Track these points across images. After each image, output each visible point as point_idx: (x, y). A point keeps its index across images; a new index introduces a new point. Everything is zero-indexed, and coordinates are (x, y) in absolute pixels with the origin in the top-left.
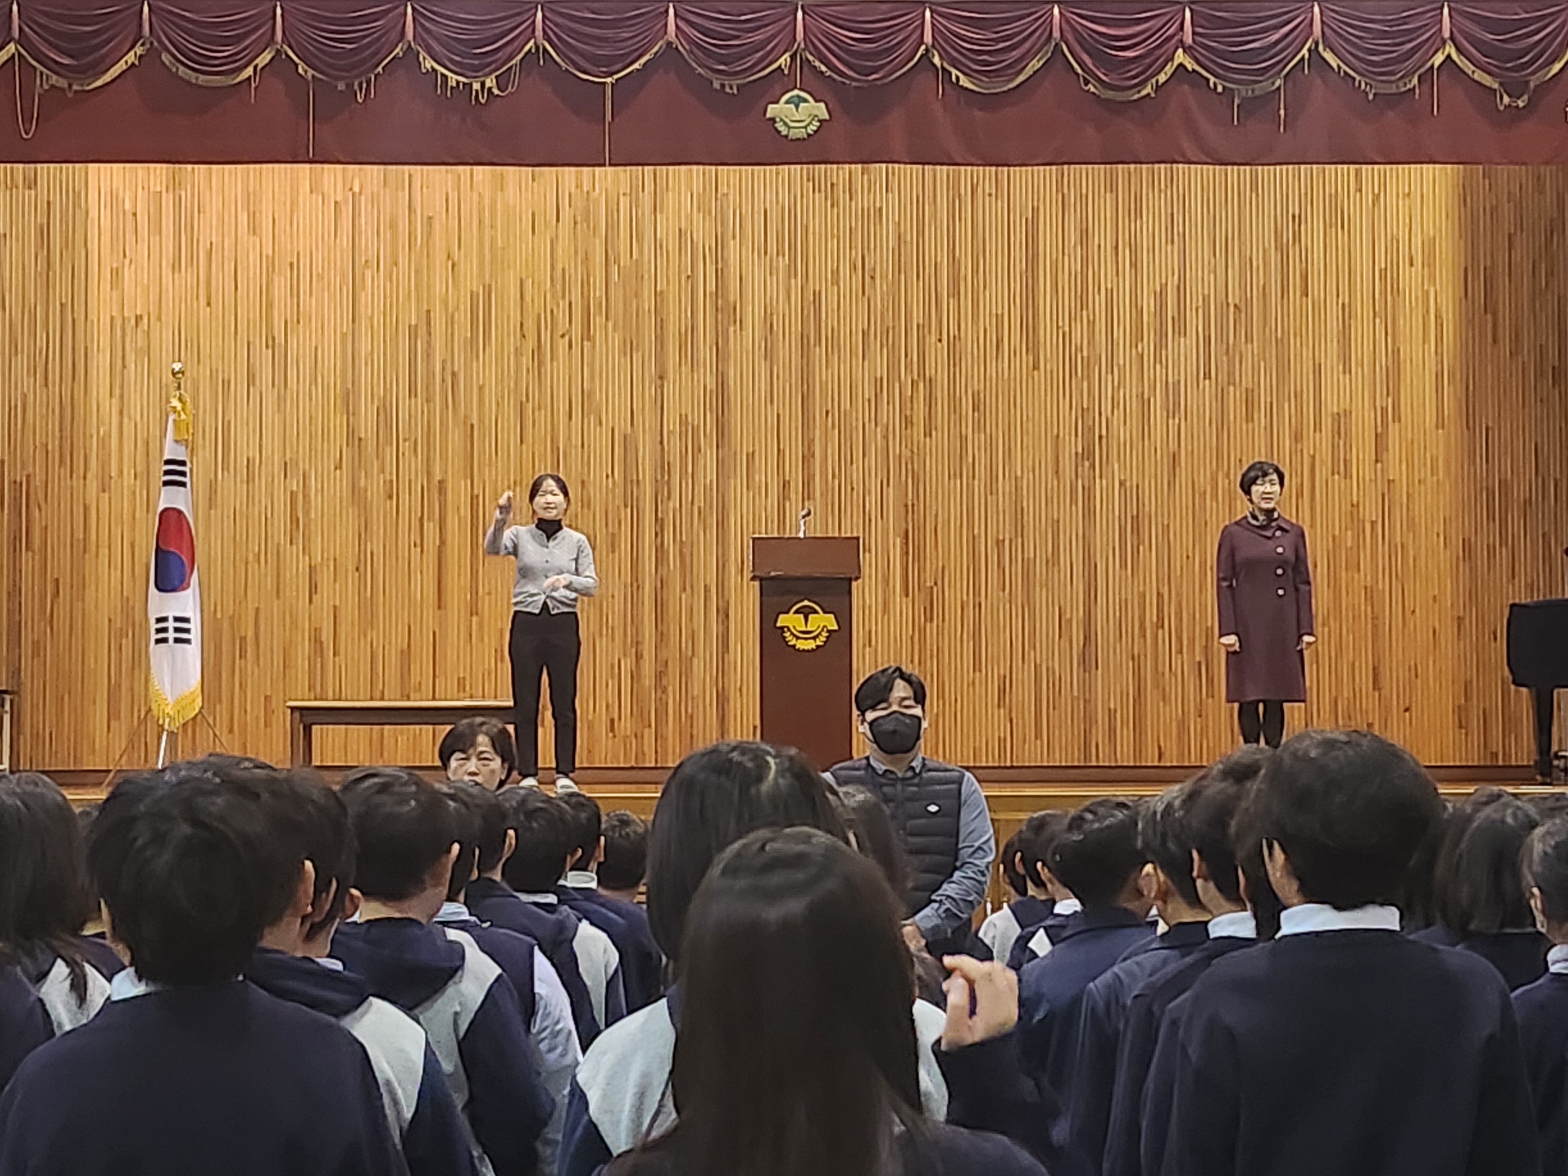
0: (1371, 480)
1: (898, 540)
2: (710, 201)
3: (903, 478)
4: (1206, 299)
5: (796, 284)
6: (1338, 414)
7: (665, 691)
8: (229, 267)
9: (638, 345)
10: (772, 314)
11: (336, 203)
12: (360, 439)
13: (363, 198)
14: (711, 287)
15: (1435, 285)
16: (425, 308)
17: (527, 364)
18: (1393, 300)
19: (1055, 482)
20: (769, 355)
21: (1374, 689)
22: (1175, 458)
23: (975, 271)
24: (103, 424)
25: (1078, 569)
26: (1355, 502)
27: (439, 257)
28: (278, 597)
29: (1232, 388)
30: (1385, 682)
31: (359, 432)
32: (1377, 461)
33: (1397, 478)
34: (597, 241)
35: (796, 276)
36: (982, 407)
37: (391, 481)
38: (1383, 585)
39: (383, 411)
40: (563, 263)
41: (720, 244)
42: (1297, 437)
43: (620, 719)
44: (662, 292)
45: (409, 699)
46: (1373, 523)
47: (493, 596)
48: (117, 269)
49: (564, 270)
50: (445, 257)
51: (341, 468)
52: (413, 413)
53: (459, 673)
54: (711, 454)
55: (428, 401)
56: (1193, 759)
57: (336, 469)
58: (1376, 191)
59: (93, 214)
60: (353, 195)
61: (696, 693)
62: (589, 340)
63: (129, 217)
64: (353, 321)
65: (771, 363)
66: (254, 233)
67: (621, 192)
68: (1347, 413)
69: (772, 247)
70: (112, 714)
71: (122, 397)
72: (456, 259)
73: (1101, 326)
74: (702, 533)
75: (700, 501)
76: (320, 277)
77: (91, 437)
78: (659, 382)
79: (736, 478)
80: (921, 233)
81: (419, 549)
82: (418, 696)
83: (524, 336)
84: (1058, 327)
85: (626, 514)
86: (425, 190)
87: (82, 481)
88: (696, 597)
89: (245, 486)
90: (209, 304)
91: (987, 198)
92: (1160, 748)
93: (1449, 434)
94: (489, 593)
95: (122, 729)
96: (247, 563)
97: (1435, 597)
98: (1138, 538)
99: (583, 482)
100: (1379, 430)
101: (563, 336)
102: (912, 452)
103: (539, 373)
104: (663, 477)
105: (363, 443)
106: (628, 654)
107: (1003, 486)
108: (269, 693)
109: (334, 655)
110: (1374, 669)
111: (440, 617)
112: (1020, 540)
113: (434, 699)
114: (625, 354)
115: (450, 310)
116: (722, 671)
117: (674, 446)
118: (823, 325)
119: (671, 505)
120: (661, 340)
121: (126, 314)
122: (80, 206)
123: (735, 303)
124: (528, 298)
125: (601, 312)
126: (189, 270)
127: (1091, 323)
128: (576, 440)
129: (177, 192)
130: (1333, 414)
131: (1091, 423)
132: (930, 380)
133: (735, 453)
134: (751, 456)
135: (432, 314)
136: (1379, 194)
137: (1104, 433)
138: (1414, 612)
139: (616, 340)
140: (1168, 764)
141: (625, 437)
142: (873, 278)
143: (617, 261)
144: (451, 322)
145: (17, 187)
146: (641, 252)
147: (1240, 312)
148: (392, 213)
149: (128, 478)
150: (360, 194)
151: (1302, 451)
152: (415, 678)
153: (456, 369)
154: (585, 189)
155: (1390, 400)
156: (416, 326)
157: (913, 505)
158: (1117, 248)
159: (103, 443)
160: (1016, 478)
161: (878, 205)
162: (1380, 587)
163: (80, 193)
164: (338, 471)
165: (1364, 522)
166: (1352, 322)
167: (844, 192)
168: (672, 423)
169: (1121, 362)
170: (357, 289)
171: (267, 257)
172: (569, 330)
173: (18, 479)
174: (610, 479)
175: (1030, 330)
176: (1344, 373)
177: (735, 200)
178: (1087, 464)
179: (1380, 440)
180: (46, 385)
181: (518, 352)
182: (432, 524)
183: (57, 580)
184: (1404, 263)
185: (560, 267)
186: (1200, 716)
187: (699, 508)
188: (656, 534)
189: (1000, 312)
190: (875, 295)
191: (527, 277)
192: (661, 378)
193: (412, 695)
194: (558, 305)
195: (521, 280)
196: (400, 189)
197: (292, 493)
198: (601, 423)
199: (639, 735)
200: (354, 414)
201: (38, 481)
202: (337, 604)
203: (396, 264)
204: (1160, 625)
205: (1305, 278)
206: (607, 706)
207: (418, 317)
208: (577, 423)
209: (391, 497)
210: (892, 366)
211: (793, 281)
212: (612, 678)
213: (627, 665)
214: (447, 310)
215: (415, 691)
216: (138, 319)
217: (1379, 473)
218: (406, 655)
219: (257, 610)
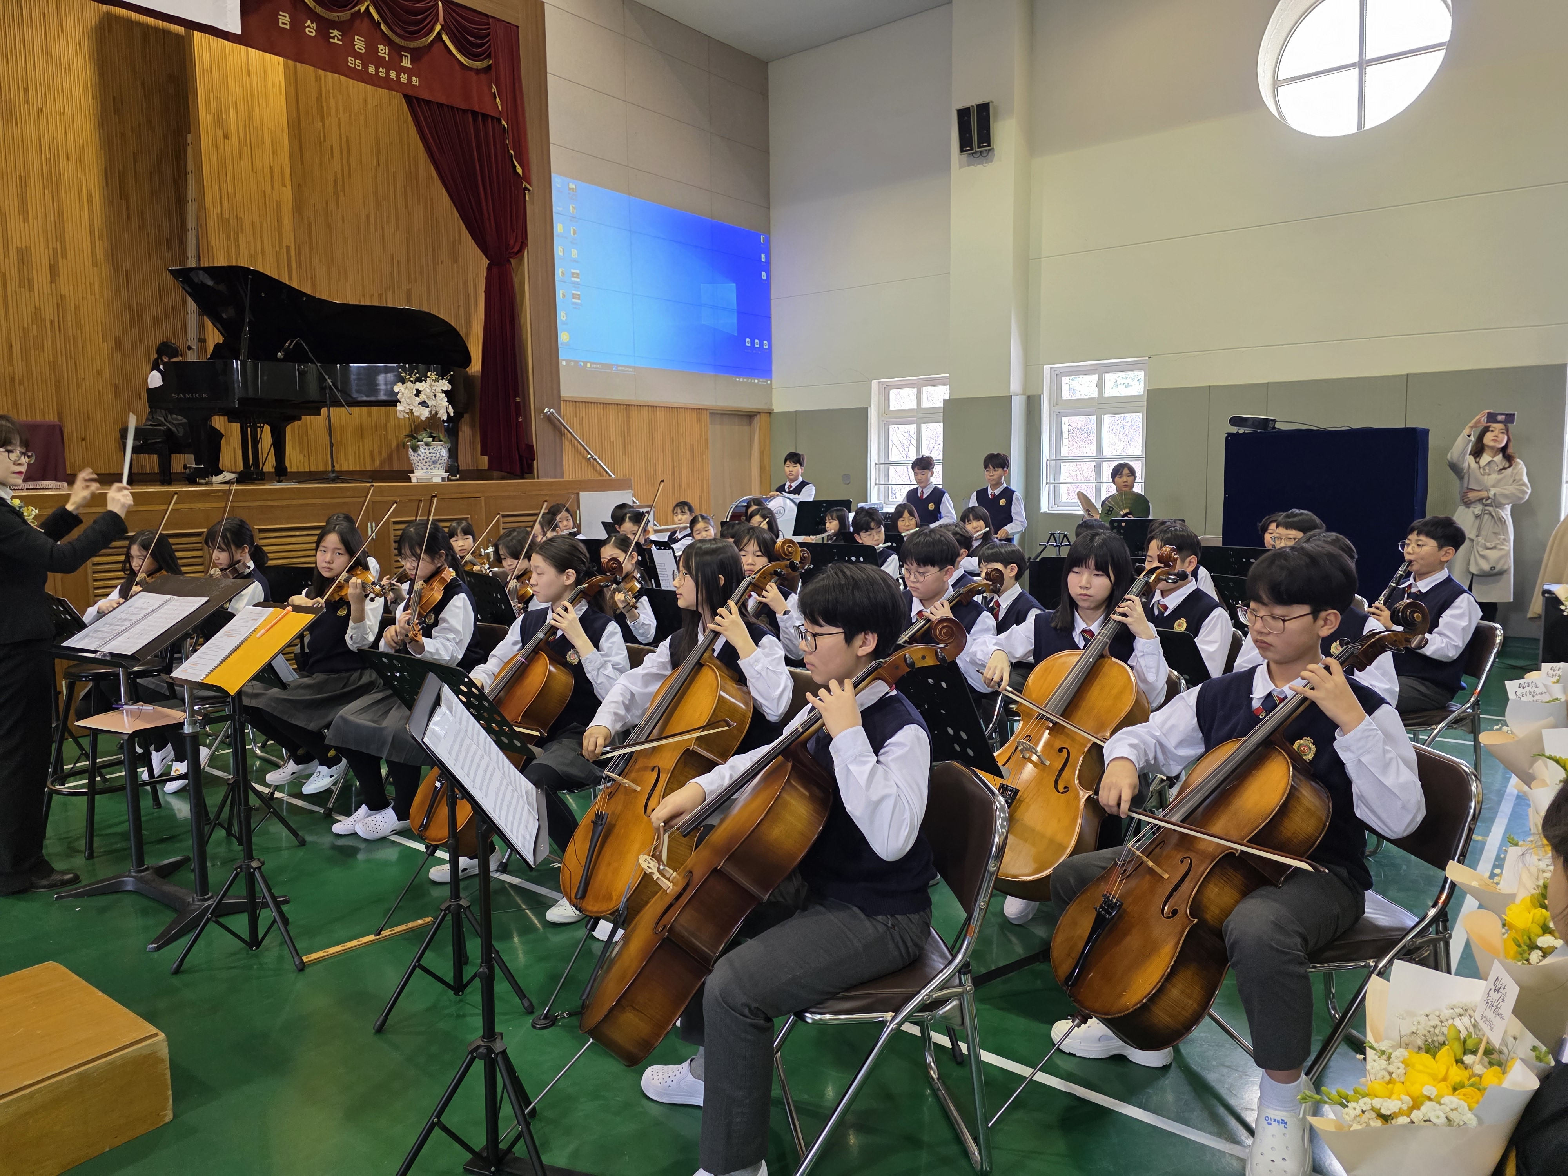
0: (48, 294)
15: (85, 175)
18: (57, 180)
26: (37, 307)
32: (51, 282)
33: (67, 295)
46: (52, 322)
68: (28, 249)
93: (101, 272)
97: (98, 371)
100: (52, 262)
138: (84, 380)
155: (59, 245)
162: (60, 362)
165: (45, 320)
179: (53, 268)
184: (63, 157)
217: (54, 290)
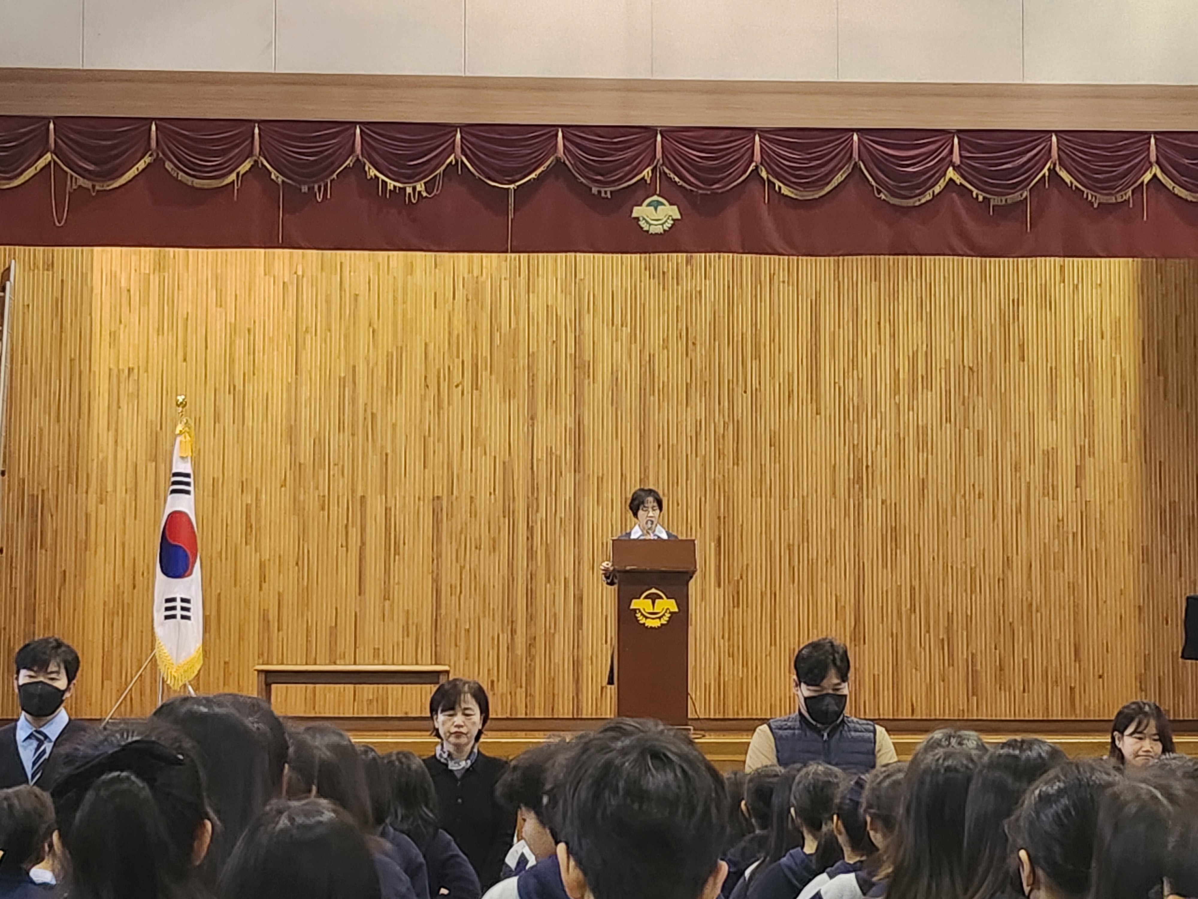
0: (1072, 502)
1: (713, 544)
2: (571, 285)
3: (717, 497)
4: (947, 362)
5: (636, 348)
6: (1048, 452)
7: (533, 658)
8: (201, 330)
9: (514, 393)
10: (617, 371)
11: (284, 283)
12: (300, 464)
13: (305, 279)
14: (571, 350)
15: (1120, 354)
16: (352, 363)
17: (430, 407)
18: (1089, 364)
19: (833, 500)
20: (615, 402)
21: (1075, 661)
22: (923, 484)
23: (772, 340)
24: (102, 451)
25: (850, 568)
26: (1061, 518)
27: (363, 324)
28: (235, 585)
29: (967, 430)
30: (1084, 655)
31: (300, 458)
32: (1077, 487)
33: (1092, 500)
34: (484, 315)
35: (635, 342)
36: (777, 444)
37: (324, 496)
38: (1082, 581)
39: (318, 442)
40: (458, 329)
41: (578, 316)
42: (1017, 468)
43: (498, 680)
44: (533, 353)
45: (335, 664)
46: (1074, 534)
47: (401, 586)
48: (115, 332)
49: (458, 335)
50: (367, 324)
51: (285, 486)
52: (341, 444)
53: (374, 644)
54: (570, 477)
55: (353, 435)
56: (938, 713)
57: (282, 486)
58: (1076, 282)
59: (97, 291)
60: (298, 277)
61: (557, 661)
62: (477, 389)
63: (125, 293)
64: (296, 374)
65: (617, 409)
66: (221, 306)
67: (503, 277)
68: (1055, 450)
69: (618, 320)
70: (106, 676)
71: (116, 430)
72: (376, 327)
73: (868, 382)
74: (562, 539)
75: (561, 512)
76: (271, 340)
77: (93, 460)
78: (530, 422)
79: (588, 496)
80: (731, 310)
81: (345, 549)
82: (343, 662)
83: (427, 386)
84: (835, 383)
85: (504, 523)
86: (352, 274)
87: (84, 495)
88: (557, 586)
89: (211, 498)
90: (185, 360)
91: (781, 284)
92: (912, 705)
93: (1132, 467)
94: (398, 583)
95: (112, 685)
96: (211, 560)
97: (1121, 590)
98: (896, 545)
99: (471, 498)
100: (1079, 464)
101: (457, 386)
102: (724, 476)
103: (439, 414)
104: (533, 494)
105: (302, 467)
106: (505, 630)
107: (794, 504)
108: (227, 660)
109: (279, 630)
110: (1075, 645)
111: (360, 601)
112: (806, 544)
113: (355, 664)
114: (505, 401)
115: (371, 365)
116: (577, 645)
117: (542, 471)
118: (656, 380)
119: (539, 515)
120: (532, 388)
121: (121, 367)
122: (87, 284)
123: (589, 362)
124: (431, 357)
125: (486, 369)
126: (170, 334)
127: (861, 380)
128: (467, 465)
129: (162, 274)
130: (1043, 451)
131: (860, 456)
132: (738, 421)
133: (589, 476)
134: (600, 480)
135: (357, 369)
136: (1077, 285)
137: (870, 464)
138: (1105, 602)
139: (497, 389)
140: (919, 717)
141: (504, 463)
142: (694, 344)
143: (499, 330)
144: (371, 373)
145: (38, 268)
146: (517, 323)
147: (973, 372)
148: (326, 291)
149: (120, 492)
150: (303, 276)
151: (1020, 478)
152: (340, 649)
153: (374, 411)
154: (475, 275)
155: (1087, 441)
156: (344, 378)
157: (724, 518)
158: (879, 323)
159: (102, 466)
160: (803, 497)
161: (698, 289)
162: (1080, 581)
163: (87, 274)
164: (283, 489)
165: (1067, 533)
166: (1058, 380)
167: (673, 278)
168: (540, 453)
169: (883, 410)
170: (300, 348)
171: (230, 324)
172: (461, 383)
173: (35, 493)
174: (492, 496)
175: (814, 384)
176: (1052, 419)
177: (589, 284)
178: (857, 486)
179: (1079, 471)
180: (58, 421)
181: (423, 398)
182: (355, 529)
183: (65, 571)
184: (1096, 336)
185: (455, 333)
186: (943, 681)
187: (561, 519)
188: (528, 538)
189: (791, 371)
190: (696, 357)
191: (430, 342)
192: (532, 419)
193: (338, 662)
194: (453, 363)
195: (426, 344)
196: (333, 272)
197: (247, 505)
198: (485, 453)
199: (513, 694)
200: (296, 445)
201: (50, 495)
202: (281, 591)
203: (330, 330)
204: (913, 609)
205: (1022, 346)
206: (489, 670)
207: (345, 372)
208: (467, 454)
209: (323, 509)
210: (709, 410)
211: (633, 346)
212: (493, 648)
213: (504, 639)
214: (368, 365)
215: (340, 658)
216: (130, 370)
217: (1079, 496)
218: (333, 631)
219: (219, 594)
